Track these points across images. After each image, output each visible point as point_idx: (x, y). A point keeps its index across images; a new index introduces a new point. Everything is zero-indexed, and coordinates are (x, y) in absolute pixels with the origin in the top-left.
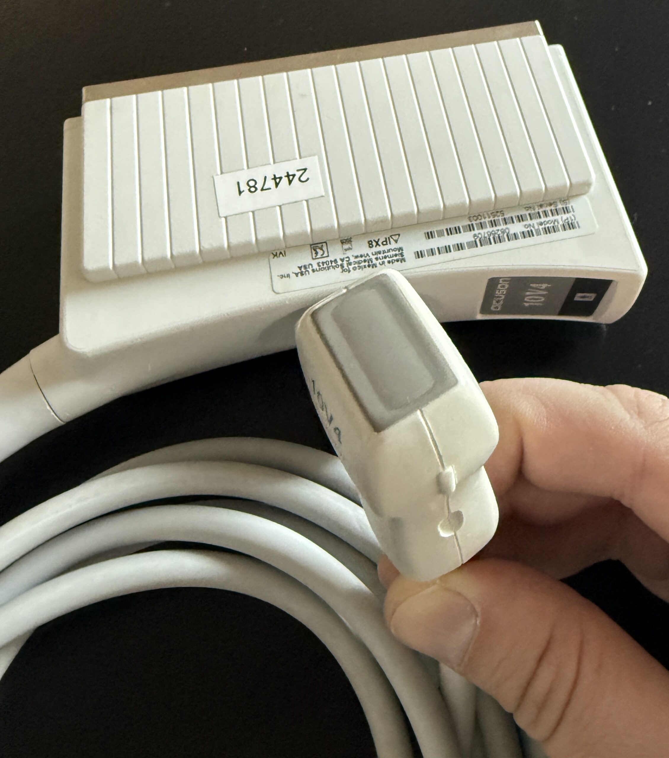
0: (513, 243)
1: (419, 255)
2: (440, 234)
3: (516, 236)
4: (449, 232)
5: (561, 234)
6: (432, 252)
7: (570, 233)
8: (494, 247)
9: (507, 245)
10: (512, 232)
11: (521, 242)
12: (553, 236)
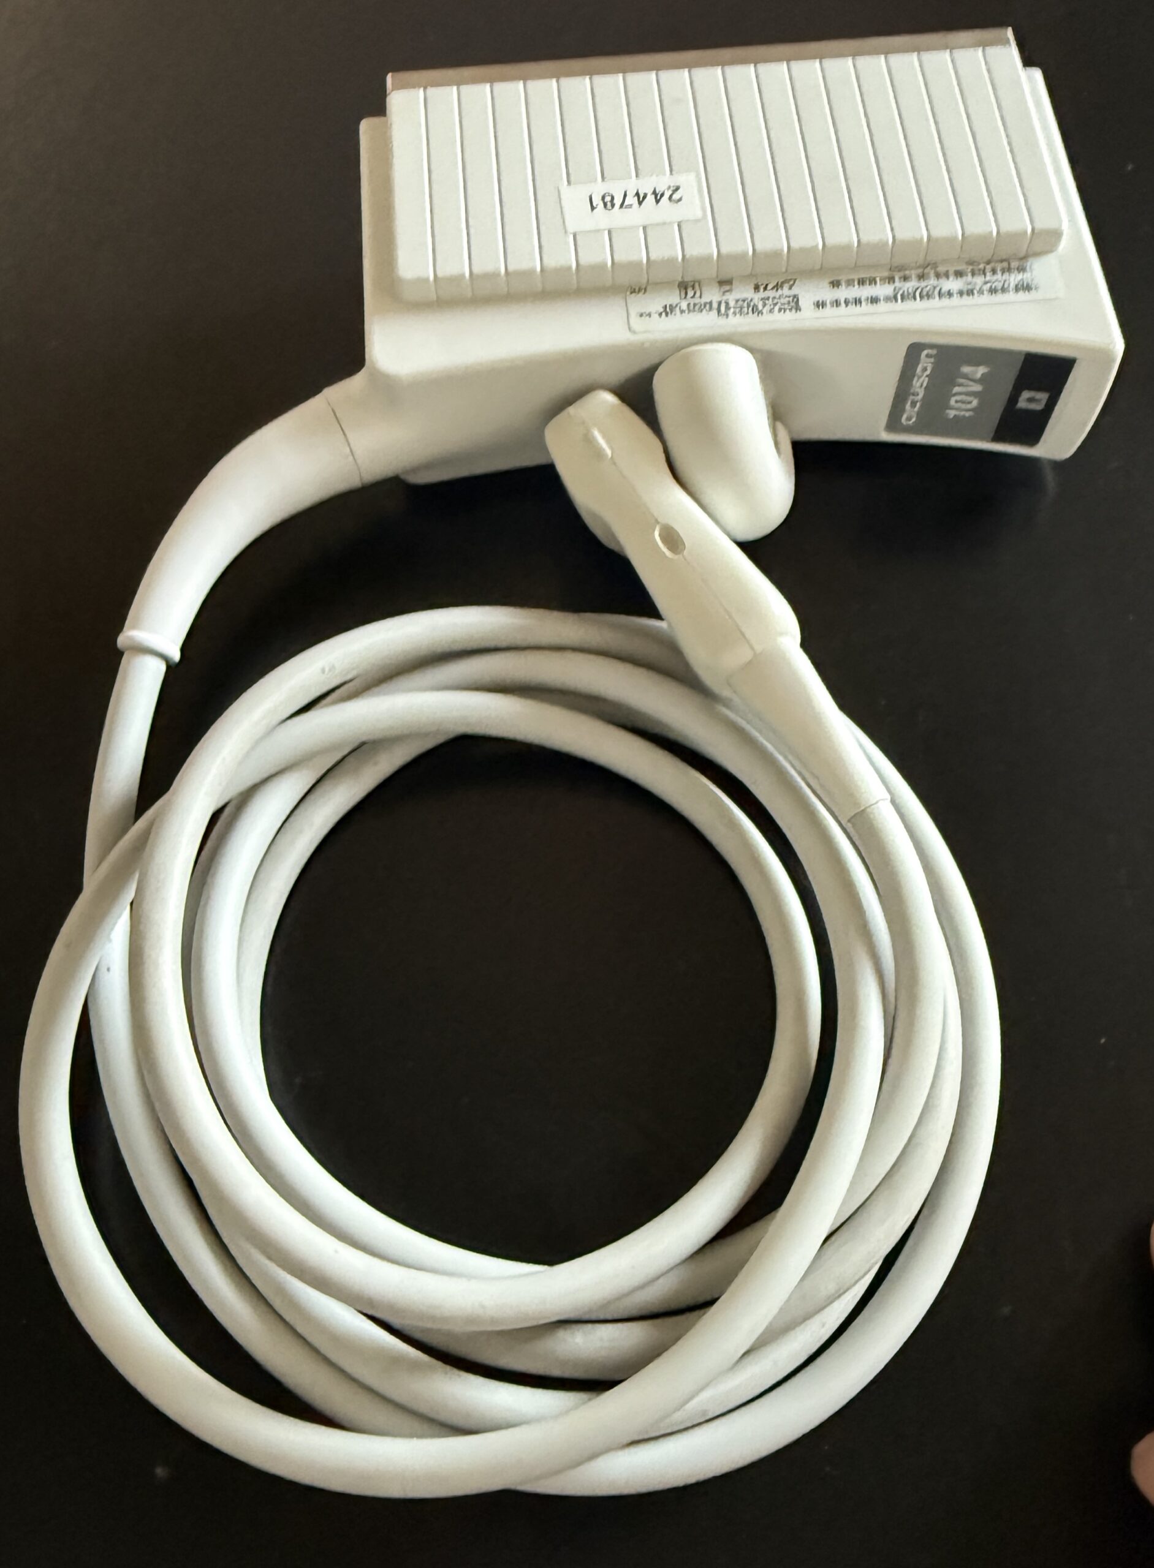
0: (946, 301)
1: (820, 305)
2: (850, 283)
3: (950, 294)
4: (861, 282)
5: (1011, 296)
6: (837, 303)
7: (1022, 296)
8: (918, 304)
9: (935, 302)
10: (945, 289)
11: (956, 300)
12: (999, 297)
